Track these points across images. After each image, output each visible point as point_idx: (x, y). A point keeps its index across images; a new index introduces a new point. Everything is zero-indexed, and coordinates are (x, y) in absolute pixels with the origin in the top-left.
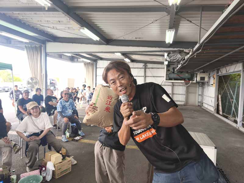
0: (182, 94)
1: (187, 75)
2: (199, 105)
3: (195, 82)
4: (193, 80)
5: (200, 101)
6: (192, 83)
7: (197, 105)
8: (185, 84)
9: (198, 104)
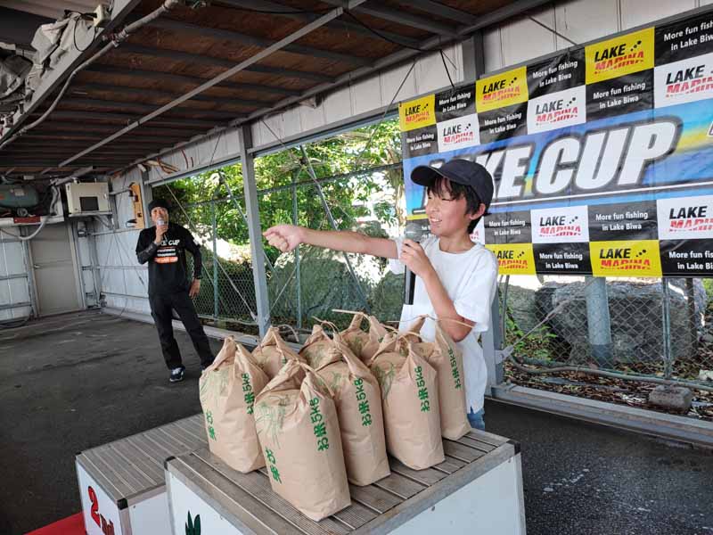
0: (13, 277)
1: (20, 193)
2: (89, 307)
3: (62, 219)
4: (51, 211)
5: (89, 289)
6: (47, 225)
7: (85, 307)
8: (17, 232)
9: (86, 301)
